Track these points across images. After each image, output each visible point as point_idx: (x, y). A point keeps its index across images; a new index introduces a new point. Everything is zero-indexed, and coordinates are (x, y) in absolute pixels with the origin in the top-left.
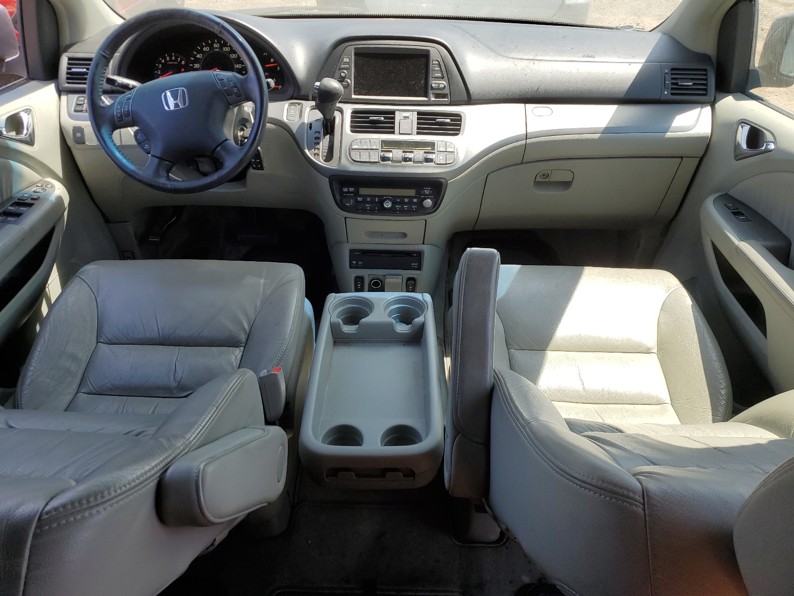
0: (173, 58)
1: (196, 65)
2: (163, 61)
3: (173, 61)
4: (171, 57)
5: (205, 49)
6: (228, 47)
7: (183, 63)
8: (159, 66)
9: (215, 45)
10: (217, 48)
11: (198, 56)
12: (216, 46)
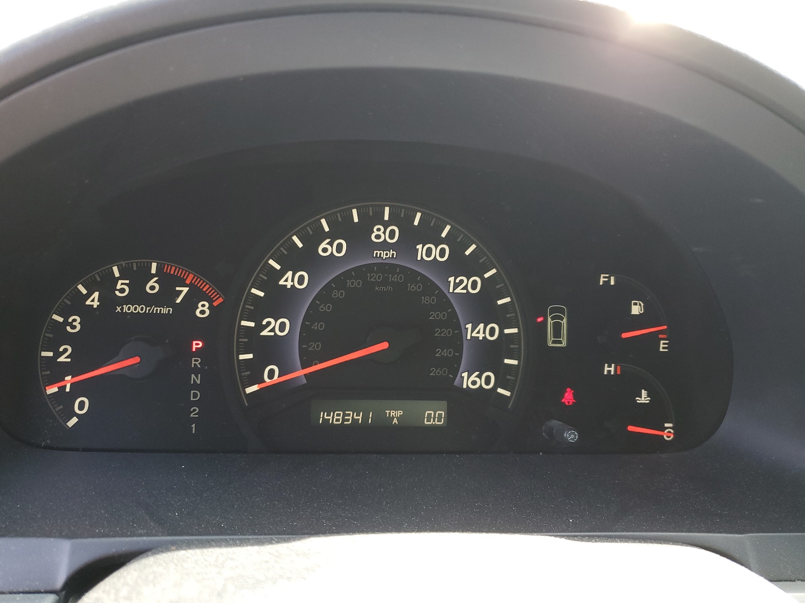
0: (153, 286)
1: (274, 324)
2: (94, 301)
3: (150, 300)
4: (138, 279)
5: (326, 249)
6: (443, 241)
7: (203, 309)
8: (66, 323)
9: (379, 234)
10: (385, 246)
11: (288, 280)
12: (385, 237)
